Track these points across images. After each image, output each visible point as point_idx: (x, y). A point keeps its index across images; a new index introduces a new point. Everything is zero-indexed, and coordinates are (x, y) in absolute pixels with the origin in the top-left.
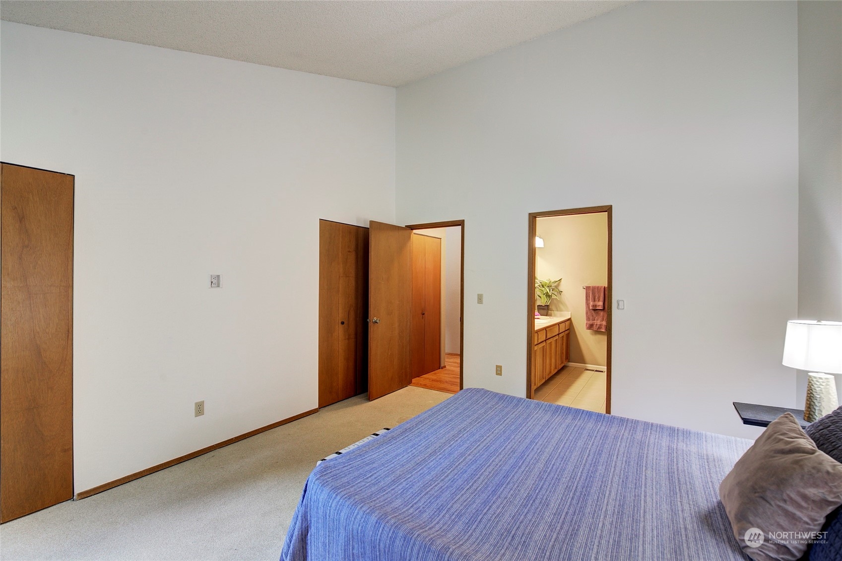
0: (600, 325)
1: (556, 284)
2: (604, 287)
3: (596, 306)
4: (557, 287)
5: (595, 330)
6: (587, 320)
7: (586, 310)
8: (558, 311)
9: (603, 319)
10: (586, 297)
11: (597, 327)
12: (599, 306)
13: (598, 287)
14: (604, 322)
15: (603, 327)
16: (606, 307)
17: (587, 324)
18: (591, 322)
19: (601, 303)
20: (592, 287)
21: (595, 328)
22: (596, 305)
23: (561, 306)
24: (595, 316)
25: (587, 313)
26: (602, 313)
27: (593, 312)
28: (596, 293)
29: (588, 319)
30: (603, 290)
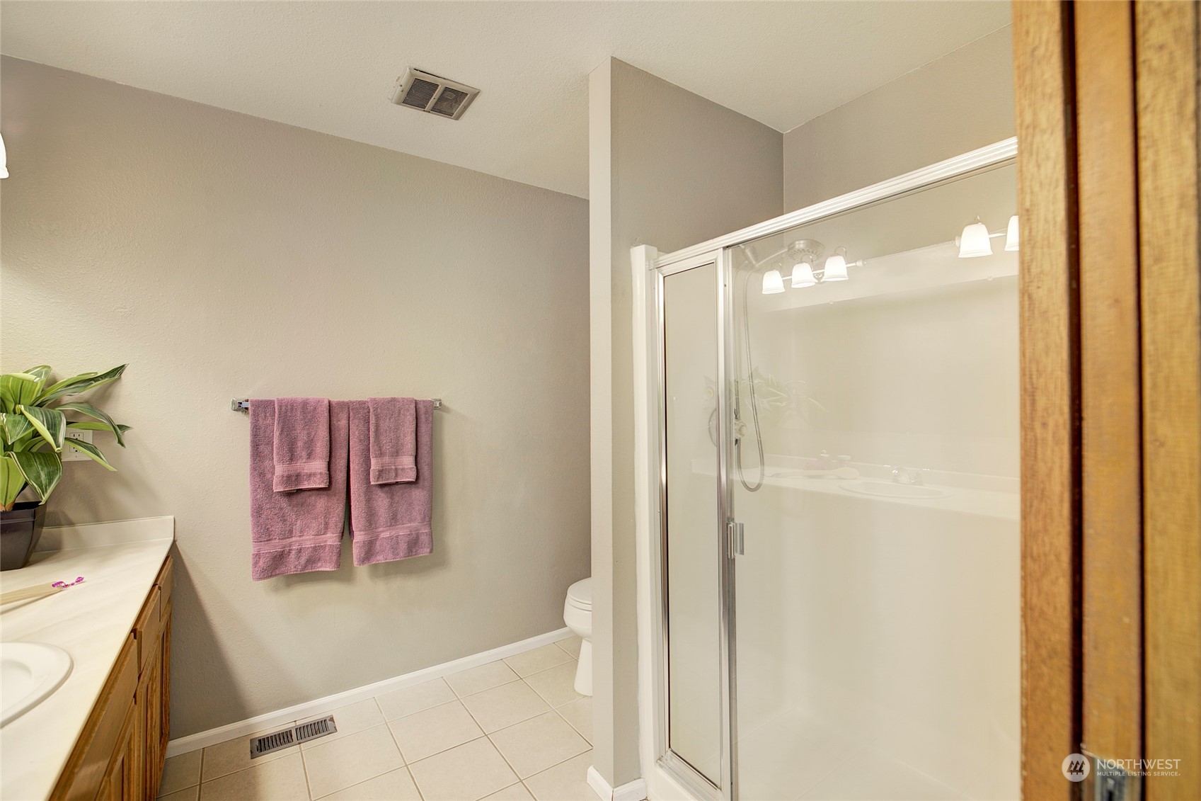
0: (315, 549)
1: (87, 393)
2: (329, 402)
3: (298, 477)
4: (96, 404)
5: (293, 571)
6: (258, 540)
7: (255, 500)
8: (98, 520)
9: (326, 524)
10: (256, 445)
11: (303, 560)
12: (310, 475)
13: (305, 404)
14: (329, 535)
15: (326, 554)
16: (340, 477)
17: (257, 556)
18: (276, 546)
19: (318, 466)
20: (281, 402)
21: (293, 564)
22: (298, 475)
23: (120, 496)
24: (291, 516)
25: (258, 511)
26: (321, 503)
27: (284, 503)
28: (299, 427)
29: (263, 533)
30: (326, 414)
